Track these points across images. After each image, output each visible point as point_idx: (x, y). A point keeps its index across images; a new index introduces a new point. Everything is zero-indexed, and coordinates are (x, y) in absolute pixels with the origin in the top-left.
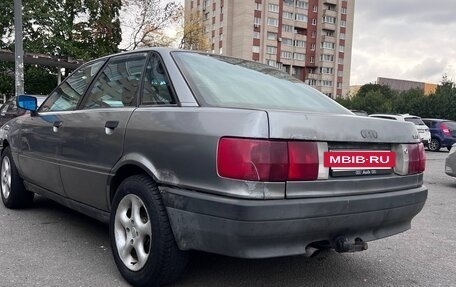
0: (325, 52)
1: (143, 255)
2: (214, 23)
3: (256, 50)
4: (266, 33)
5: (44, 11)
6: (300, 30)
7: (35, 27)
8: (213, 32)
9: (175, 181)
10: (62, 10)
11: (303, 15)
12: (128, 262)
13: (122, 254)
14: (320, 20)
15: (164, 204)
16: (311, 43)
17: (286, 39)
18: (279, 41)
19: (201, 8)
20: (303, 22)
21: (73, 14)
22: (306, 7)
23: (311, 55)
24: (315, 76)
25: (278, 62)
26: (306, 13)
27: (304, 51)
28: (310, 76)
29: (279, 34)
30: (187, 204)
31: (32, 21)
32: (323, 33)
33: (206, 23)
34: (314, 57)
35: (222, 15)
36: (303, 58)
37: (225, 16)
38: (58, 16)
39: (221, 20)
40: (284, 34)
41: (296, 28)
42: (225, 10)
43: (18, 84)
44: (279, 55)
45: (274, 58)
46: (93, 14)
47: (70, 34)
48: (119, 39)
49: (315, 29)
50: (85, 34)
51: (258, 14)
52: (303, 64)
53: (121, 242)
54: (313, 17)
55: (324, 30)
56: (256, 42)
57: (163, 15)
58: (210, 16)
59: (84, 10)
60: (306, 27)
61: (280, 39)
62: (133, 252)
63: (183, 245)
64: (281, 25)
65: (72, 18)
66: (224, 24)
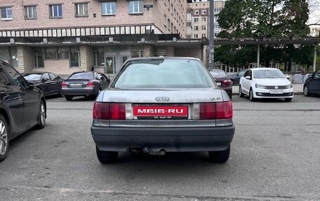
43: (210, 62)
65: (273, 9)
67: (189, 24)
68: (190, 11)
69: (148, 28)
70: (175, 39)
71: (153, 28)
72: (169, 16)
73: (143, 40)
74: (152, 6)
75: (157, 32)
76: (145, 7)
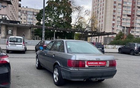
0: (137, 22)
1: (57, 79)
2: (100, 14)
3: (114, 22)
4: (117, 17)
5: (51, 15)
6: (129, 16)
7: (49, 19)
8: (100, 17)
9: (62, 66)
10: (56, 14)
11: (130, 11)
12: (55, 81)
13: (54, 79)
14: (136, 12)
15: (60, 70)
16: (132, 20)
17: (124, 19)
18: (121, 19)
19: (96, 10)
20: (130, 13)
21: (59, 15)
22: (131, 8)
23: (132, 23)
24: (134, 30)
25: (121, 26)
26: (131, 10)
27: (130, 22)
28: (132, 30)
29: (121, 17)
30: (63, 71)
31: (48, 18)
32: (136, 16)
33: (98, 15)
34: (133, 24)
35: (103, 12)
36: (129, 24)
37: (104, 12)
38: (55, 16)
39: (103, 13)
40: (123, 17)
41: (127, 15)
42: (104, 10)
43: (43, 36)
44: (121, 24)
45: (120, 24)
46: (64, 15)
47: (58, 21)
48: (71, 22)
49: (134, 15)
50: (62, 21)
51: (114, 11)
52: (129, 26)
53: (55, 77)
54: (133, 11)
55: (137, 15)
56: (114, 20)
57: (84, 14)
58: (99, 13)
59: (62, 14)
60: (130, 14)
61: (122, 19)
62: (56, 79)
63: (63, 78)
64: (122, 14)
65: (59, 16)
66: (104, 15)
67: (19, 17)
68: (20, 11)
69: (4, 16)
70: (18, 24)
71: (6, 17)
72: (12, 12)
73: (2, 22)
74: (6, 7)
75: (8, 19)
76: (2, 6)
